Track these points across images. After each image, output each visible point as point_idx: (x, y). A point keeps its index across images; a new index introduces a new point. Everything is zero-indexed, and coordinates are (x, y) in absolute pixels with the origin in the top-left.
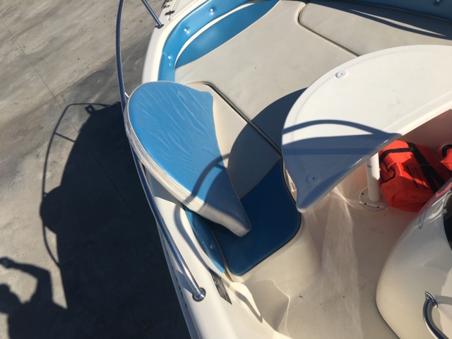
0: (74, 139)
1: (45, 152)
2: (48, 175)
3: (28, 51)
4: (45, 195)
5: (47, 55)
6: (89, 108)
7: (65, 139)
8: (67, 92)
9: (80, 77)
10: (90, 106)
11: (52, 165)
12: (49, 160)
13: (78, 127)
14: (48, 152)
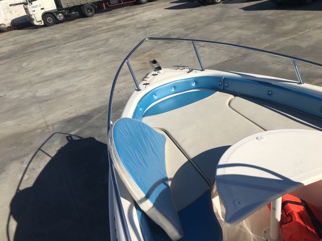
0: (52, 156)
1: (29, 161)
2: (26, 177)
3: (38, 94)
4: (18, 191)
5: (50, 99)
6: (69, 138)
7: (46, 155)
8: (57, 124)
9: (69, 116)
10: (70, 136)
11: (31, 170)
12: (30, 166)
13: (58, 148)
14: (31, 161)
